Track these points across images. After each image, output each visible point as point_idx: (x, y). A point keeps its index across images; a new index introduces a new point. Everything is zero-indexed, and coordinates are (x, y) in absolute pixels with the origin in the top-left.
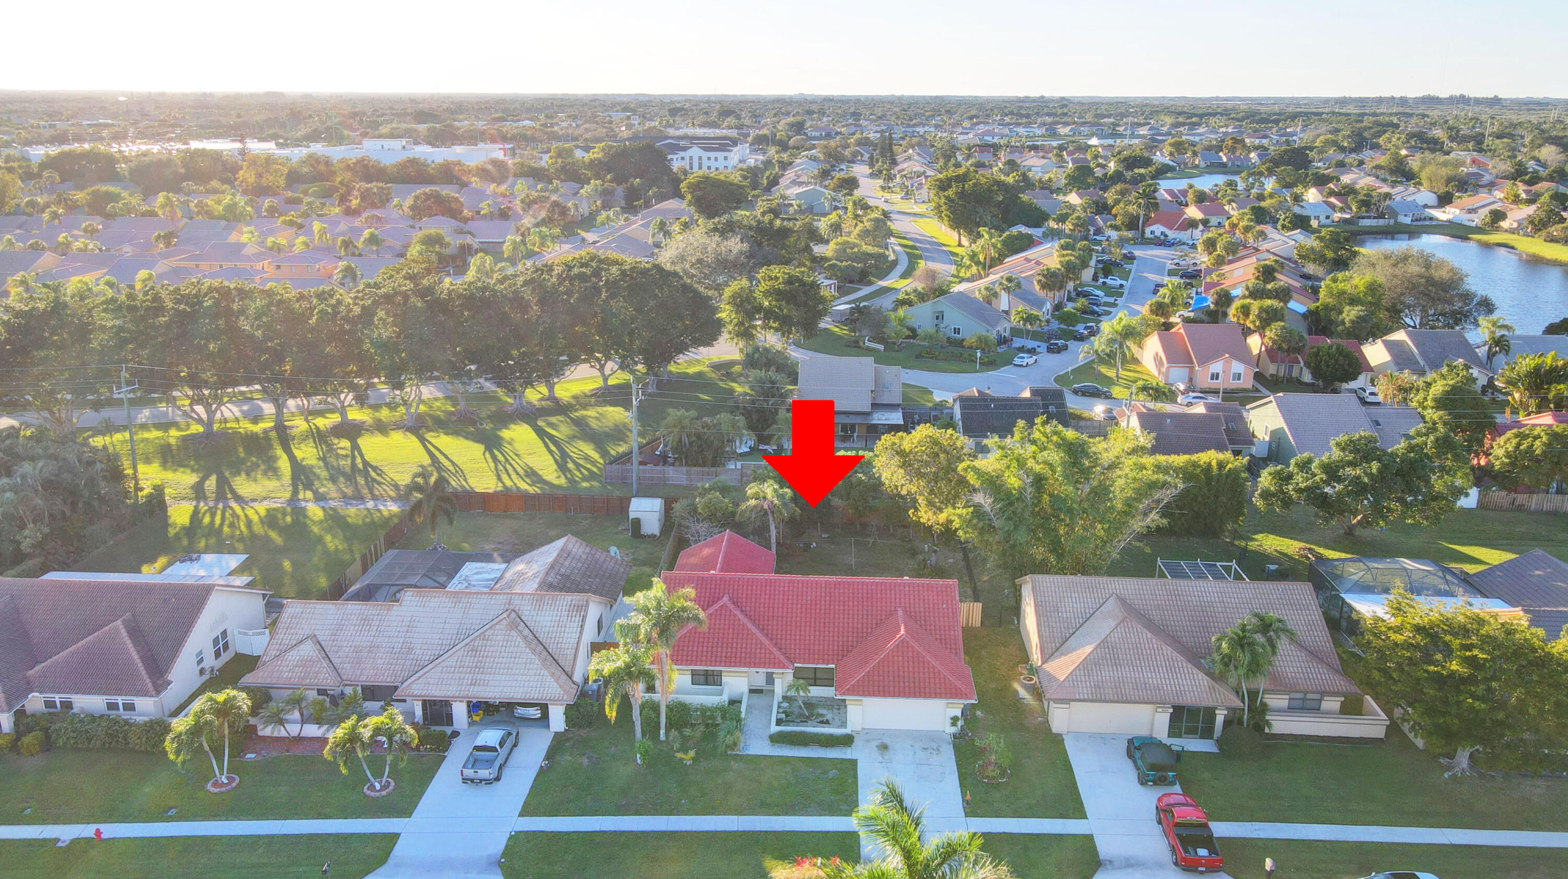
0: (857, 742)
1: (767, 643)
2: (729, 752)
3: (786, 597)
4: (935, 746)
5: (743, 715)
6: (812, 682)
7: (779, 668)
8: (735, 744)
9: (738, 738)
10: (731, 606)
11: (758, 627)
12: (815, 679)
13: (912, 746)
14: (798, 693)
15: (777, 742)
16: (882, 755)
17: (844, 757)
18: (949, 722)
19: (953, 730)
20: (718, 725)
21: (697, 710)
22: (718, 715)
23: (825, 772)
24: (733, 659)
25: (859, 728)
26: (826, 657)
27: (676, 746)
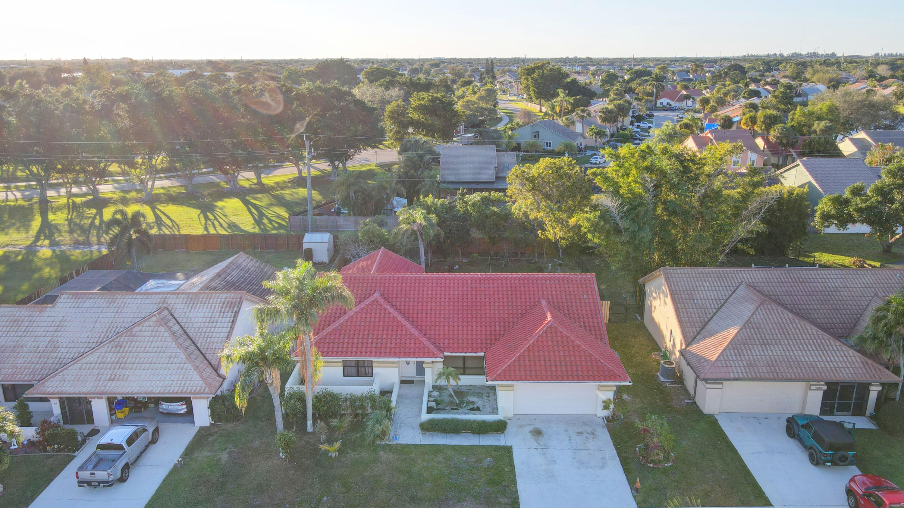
0: (510, 428)
1: (416, 333)
2: (378, 442)
3: (434, 292)
4: (589, 429)
5: (393, 404)
6: (462, 371)
7: (429, 356)
8: (384, 433)
9: (387, 427)
10: (381, 301)
11: (407, 319)
12: (464, 368)
13: (566, 430)
14: (448, 381)
15: (428, 430)
16: (537, 441)
17: (498, 444)
18: (601, 405)
19: (606, 413)
20: (367, 415)
21: (346, 400)
22: (368, 404)
23: (479, 461)
24: (383, 350)
25: (510, 415)
26: (475, 345)
27: (323, 437)
